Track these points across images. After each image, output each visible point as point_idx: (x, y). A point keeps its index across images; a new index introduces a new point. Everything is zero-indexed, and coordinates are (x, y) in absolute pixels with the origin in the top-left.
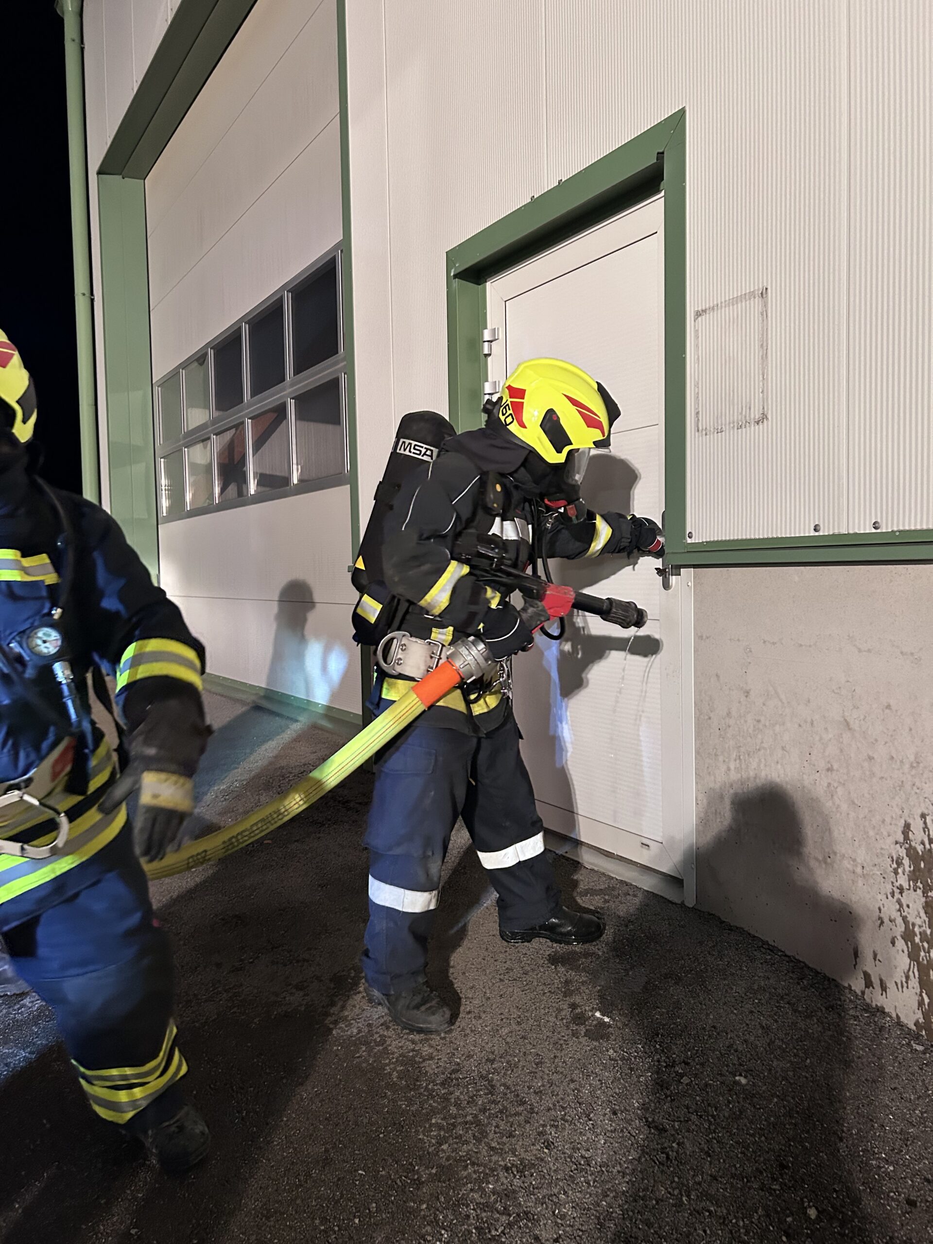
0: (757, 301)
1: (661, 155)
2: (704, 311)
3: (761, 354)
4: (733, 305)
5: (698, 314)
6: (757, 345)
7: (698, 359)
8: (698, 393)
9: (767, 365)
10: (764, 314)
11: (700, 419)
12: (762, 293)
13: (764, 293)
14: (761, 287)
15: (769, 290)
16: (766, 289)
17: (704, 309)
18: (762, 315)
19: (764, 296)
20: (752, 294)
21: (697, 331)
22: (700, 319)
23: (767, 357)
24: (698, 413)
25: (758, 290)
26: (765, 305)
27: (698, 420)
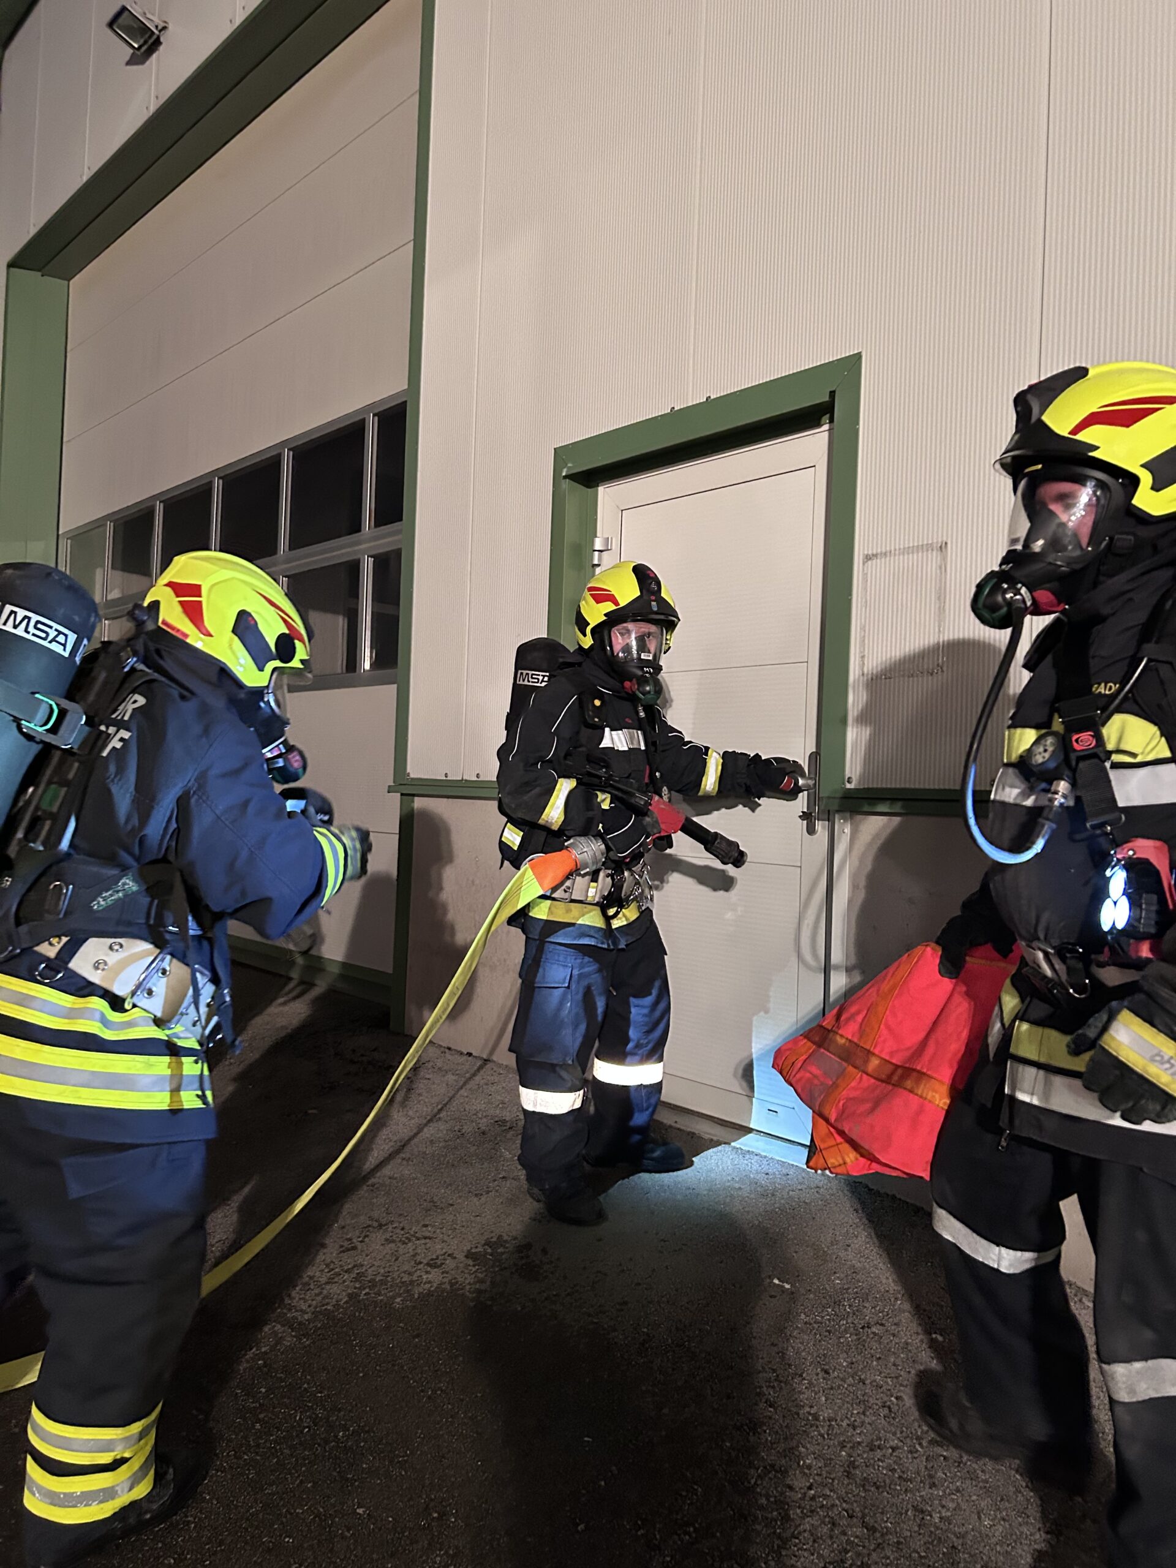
0: (935, 555)
1: (832, 394)
2: (875, 556)
3: (937, 606)
4: (908, 554)
5: (868, 558)
6: (933, 597)
7: (866, 602)
8: (864, 637)
9: (945, 617)
10: (942, 568)
11: (866, 662)
12: (941, 547)
13: (943, 547)
14: (940, 540)
15: (949, 545)
16: (946, 543)
17: (875, 552)
18: (940, 568)
19: (944, 550)
20: (929, 547)
21: (865, 575)
22: (870, 562)
23: (944, 610)
24: (863, 657)
25: (937, 542)
26: (944, 559)
27: (864, 664)
